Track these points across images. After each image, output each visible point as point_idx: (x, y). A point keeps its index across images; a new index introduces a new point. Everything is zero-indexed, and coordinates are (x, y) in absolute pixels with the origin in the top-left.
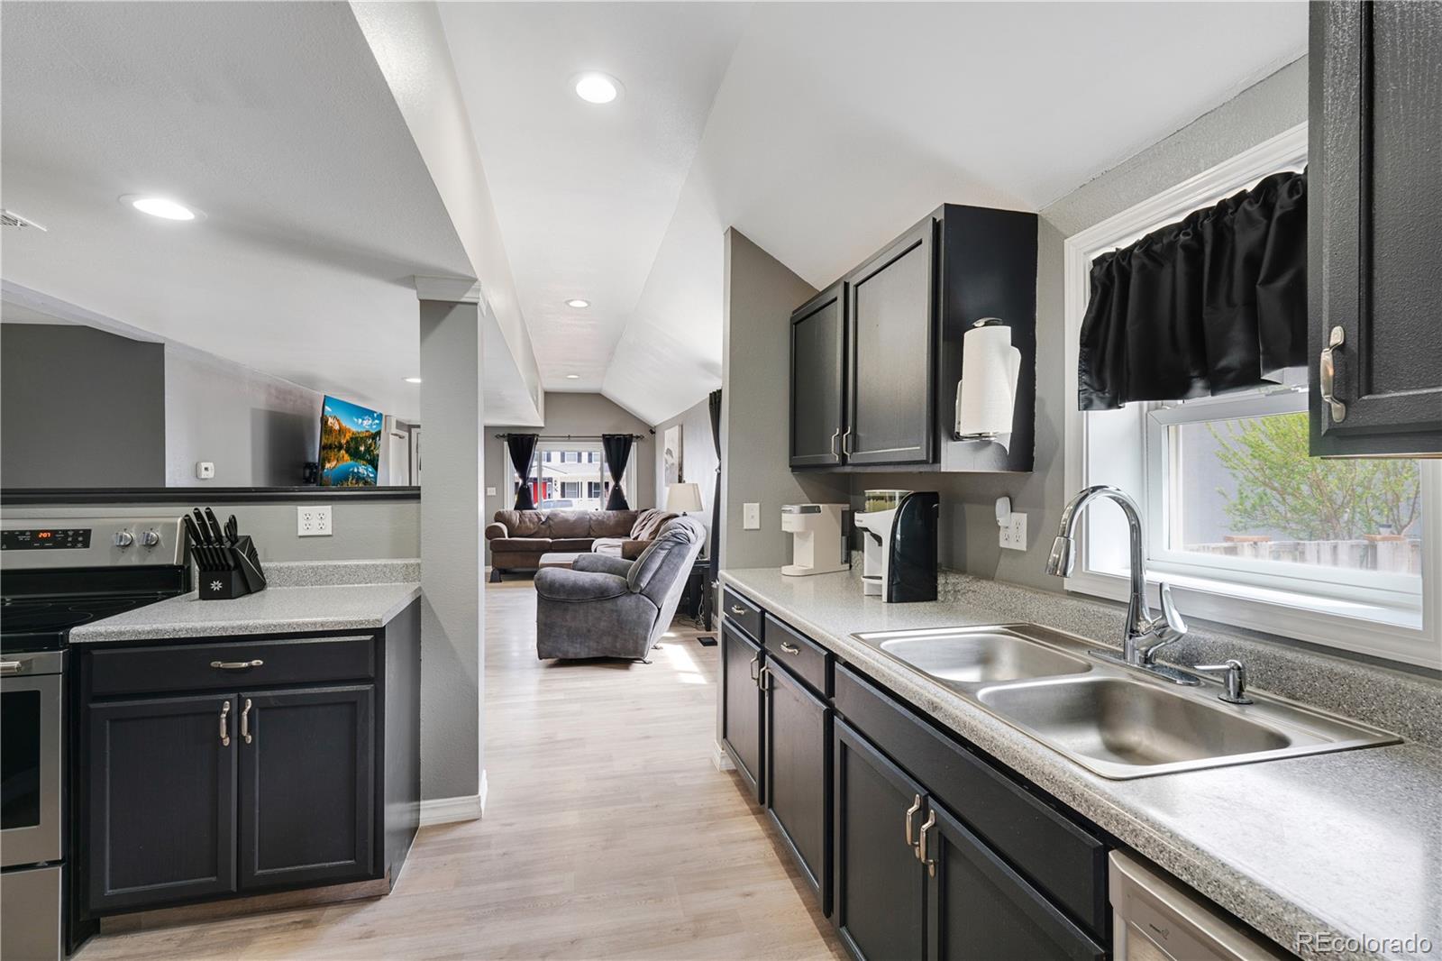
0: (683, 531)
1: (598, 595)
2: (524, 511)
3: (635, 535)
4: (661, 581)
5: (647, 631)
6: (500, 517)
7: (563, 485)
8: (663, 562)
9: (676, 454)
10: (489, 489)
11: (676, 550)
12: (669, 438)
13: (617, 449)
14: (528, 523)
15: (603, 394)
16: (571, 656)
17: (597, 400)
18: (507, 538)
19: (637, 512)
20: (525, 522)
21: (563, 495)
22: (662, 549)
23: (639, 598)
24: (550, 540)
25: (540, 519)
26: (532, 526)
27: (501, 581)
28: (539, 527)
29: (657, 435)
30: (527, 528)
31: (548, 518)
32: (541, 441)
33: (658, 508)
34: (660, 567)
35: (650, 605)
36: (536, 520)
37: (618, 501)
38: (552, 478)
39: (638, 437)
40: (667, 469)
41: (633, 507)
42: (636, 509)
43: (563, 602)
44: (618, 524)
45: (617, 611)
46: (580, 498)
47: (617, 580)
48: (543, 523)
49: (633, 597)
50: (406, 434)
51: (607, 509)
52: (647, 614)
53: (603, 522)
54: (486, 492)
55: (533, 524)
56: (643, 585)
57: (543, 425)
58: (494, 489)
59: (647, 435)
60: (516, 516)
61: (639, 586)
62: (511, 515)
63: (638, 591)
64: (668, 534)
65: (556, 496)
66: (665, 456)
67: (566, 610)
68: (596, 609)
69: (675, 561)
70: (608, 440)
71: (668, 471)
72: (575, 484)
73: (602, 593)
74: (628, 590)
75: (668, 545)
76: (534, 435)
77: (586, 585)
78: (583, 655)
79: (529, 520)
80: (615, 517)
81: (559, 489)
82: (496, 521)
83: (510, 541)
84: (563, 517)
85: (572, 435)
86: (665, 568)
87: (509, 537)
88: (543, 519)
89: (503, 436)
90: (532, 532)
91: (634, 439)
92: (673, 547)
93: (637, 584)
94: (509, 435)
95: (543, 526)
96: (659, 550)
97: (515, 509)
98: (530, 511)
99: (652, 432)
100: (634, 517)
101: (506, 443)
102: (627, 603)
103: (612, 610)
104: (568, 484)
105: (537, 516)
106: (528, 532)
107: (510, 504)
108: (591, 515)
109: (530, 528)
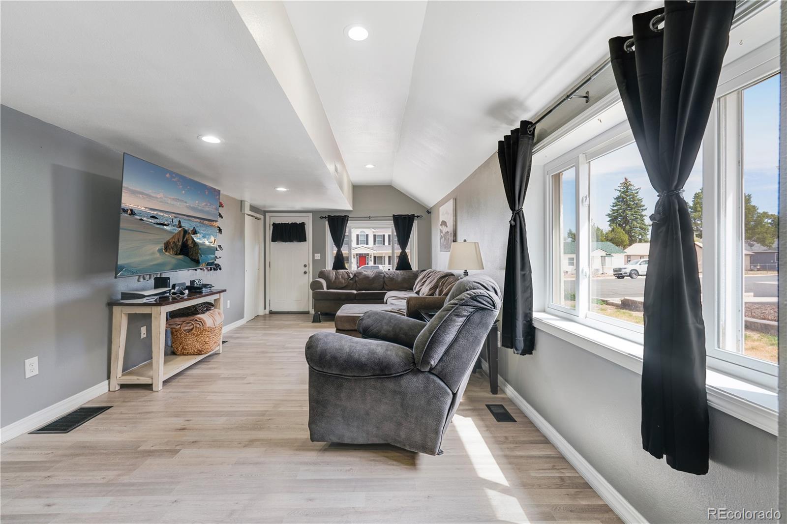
0: (483, 291)
1: (378, 372)
2: (338, 271)
3: (417, 290)
4: (457, 357)
5: (439, 421)
6: (322, 275)
7: (375, 257)
8: (460, 332)
9: (450, 224)
10: (315, 255)
11: (477, 317)
12: (445, 213)
13: (403, 226)
14: (341, 279)
15: (394, 185)
16: (347, 441)
17: (388, 190)
18: (325, 290)
19: (417, 271)
20: (339, 278)
21: (375, 263)
22: (458, 316)
23: (428, 379)
24: (355, 292)
25: (349, 276)
26: (343, 281)
27: (320, 322)
28: (349, 282)
29: (433, 215)
30: (340, 282)
31: (355, 275)
32: (350, 220)
33: (434, 268)
34: (456, 340)
35: (443, 388)
36: (347, 277)
37: (403, 263)
38: (369, 254)
39: (418, 217)
40: (441, 238)
41: (415, 267)
42: (417, 269)
43: (337, 377)
44: (404, 281)
45: (400, 393)
46: (384, 265)
47: (400, 353)
48: (352, 279)
49: (421, 376)
50: (262, 217)
51: (396, 270)
52: (440, 400)
53: (394, 279)
54: (313, 256)
55: (345, 280)
56: (433, 363)
57: (351, 209)
58: (319, 254)
59: (424, 214)
60: (333, 274)
61: (429, 363)
62: (329, 273)
63: (428, 369)
64: (464, 295)
65: (371, 264)
66: (440, 227)
67: (340, 386)
68: (375, 388)
69: (476, 332)
70: (397, 220)
71: (443, 238)
72: (381, 257)
73: (382, 370)
74: (415, 365)
75: (466, 311)
76: (345, 216)
77: (363, 359)
78: (361, 441)
79: (342, 277)
80: (402, 275)
81: (373, 260)
82: (319, 277)
83: (328, 292)
84: (365, 275)
85: (371, 216)
86: (462, 341)
87: (328, 288)
88: (351, 276)
89: (325, 218)
90: (344, 285)
91: (415, 218)
92: (472, 314)
93: (426, 360)
94: (328, 216)
95: (351, 281)
96: (455, 318)
97: (333, 269)
98: (343, 270)
99: (429, 212)
100: (415, 276)
101: (327, 222)
102: (414, 383)
103: (395, 392)
104: (378, 257)
105: (348, 274)
106: (341, 286)
107: (329, 266)
108: (385, 274)
109: (342, 283)
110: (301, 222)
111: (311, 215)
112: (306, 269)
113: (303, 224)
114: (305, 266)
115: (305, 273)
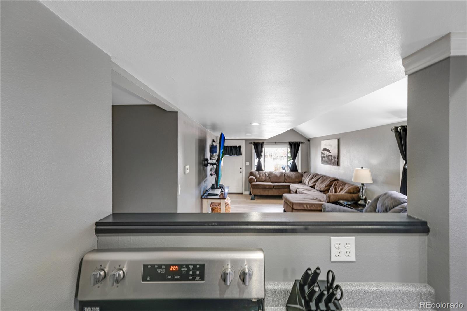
2: (260, 171)
6: (251, 174)
9: (334, 152)
10: (246, 163)
12: (328, 145)
13: (294, 147)
19: (302, 173)
25: (266, 175)
27: (255, 200)
29: (312, 142)
30: (262, 178)
31: (269, 174)
32: (265, 145)
37: (294, 168)
39: (303, 143)
40: (323, 157)
41: (300, 170)
44: (296, 177)
48: (267, 177)
51: (291, 171)
53: (290, 176)
55: (264, 176)
58: (248, 162)
59: (306, 142)
60: (257, 173)
62: (255, 173)
66: (323, 151)
70: (291, 144)
71: (325, 158)
76: (263, 142)
79: (262, 175)
80: (294, 175)
83: (258, 184)
85: (277, 142)
87: (257, 182)
88: (267, 175)
89: (252, 143)
91: (301, 144)
94: (254, 142)
97: (257, 171)
98: (262, 171)
99: (309, 141)
100: (302, 175)
101: (253, 145)
105: (265, 173)
106: (262, 180)
107: (254, 169)
108: (285, 174)
109: (263, 179)
110: (239, 146)
111: (244, 141)
112: (241, 170)
113: (240, 147)
114: (241, 169)
115: (241, 172)
